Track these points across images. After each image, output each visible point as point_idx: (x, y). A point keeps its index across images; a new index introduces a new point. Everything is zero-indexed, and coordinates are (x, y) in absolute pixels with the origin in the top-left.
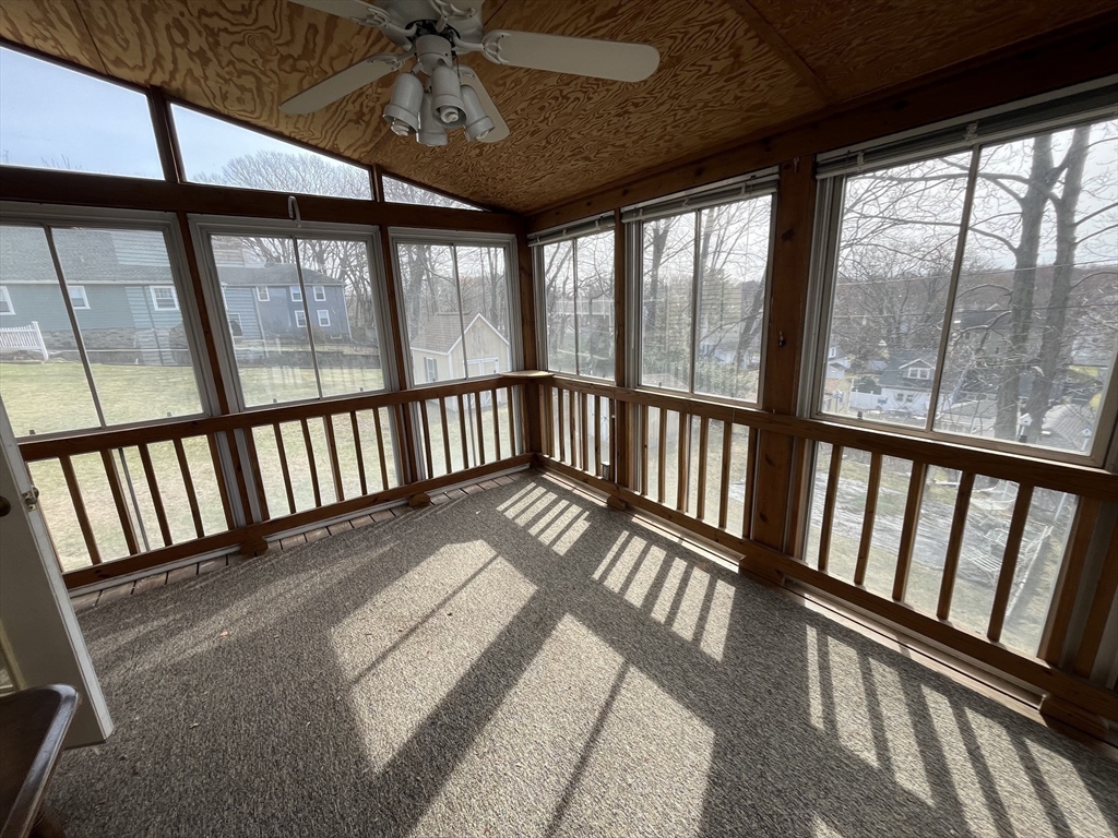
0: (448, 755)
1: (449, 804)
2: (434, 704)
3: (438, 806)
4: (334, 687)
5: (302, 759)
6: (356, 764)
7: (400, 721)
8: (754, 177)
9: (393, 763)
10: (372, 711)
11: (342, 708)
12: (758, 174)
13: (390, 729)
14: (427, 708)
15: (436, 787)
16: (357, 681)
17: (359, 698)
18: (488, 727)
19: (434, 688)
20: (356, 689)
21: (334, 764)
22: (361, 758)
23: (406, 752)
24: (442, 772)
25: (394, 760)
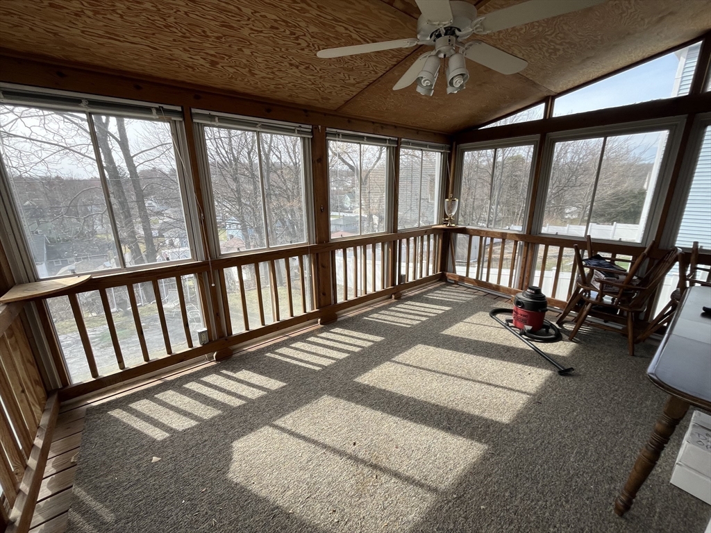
0: (463, 417)
1: (483, 412)
2: (437, 432)
3: (486, 415)
4: (446, 507)
5: (504, 496)
6: (489, 460)
7: (454, 447)
8: (300, 127)
9: (479, 441)
10: (455, 467)
11: (461, 489)
12: (303, 126)
13: (462, 450)
14: (441, 434)
15: (479, 418)
16: (435, 490)
17: (448, 481)
18: (442, 405)
19: (426, 435)
20: (442, 487)
21: (495, 472)
22: (484, 459)
23: (471, 436)
24: (472, 418)
25: (477, 441)
